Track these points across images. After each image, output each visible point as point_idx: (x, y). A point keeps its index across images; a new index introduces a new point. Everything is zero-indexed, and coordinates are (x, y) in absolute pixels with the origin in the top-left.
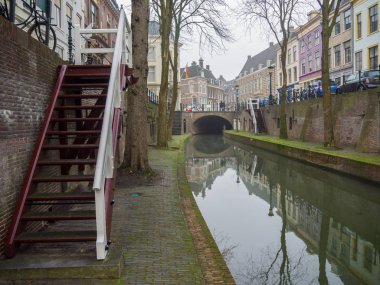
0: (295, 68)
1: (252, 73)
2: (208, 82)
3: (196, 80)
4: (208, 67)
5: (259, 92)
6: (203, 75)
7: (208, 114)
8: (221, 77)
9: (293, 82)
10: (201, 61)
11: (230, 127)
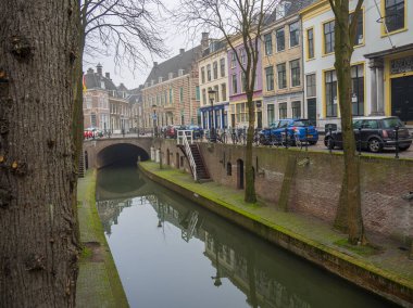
0: (224, 86)
1: (161, 83)
2: (110, 95)
3: (95, 92)
4: (108, 74)
5: (170, 106)
6: (103, 86)
7: (116, 142)
8: (122, 85)
9: (221, 102)
10: (99, 68)
11: (146, 157)
